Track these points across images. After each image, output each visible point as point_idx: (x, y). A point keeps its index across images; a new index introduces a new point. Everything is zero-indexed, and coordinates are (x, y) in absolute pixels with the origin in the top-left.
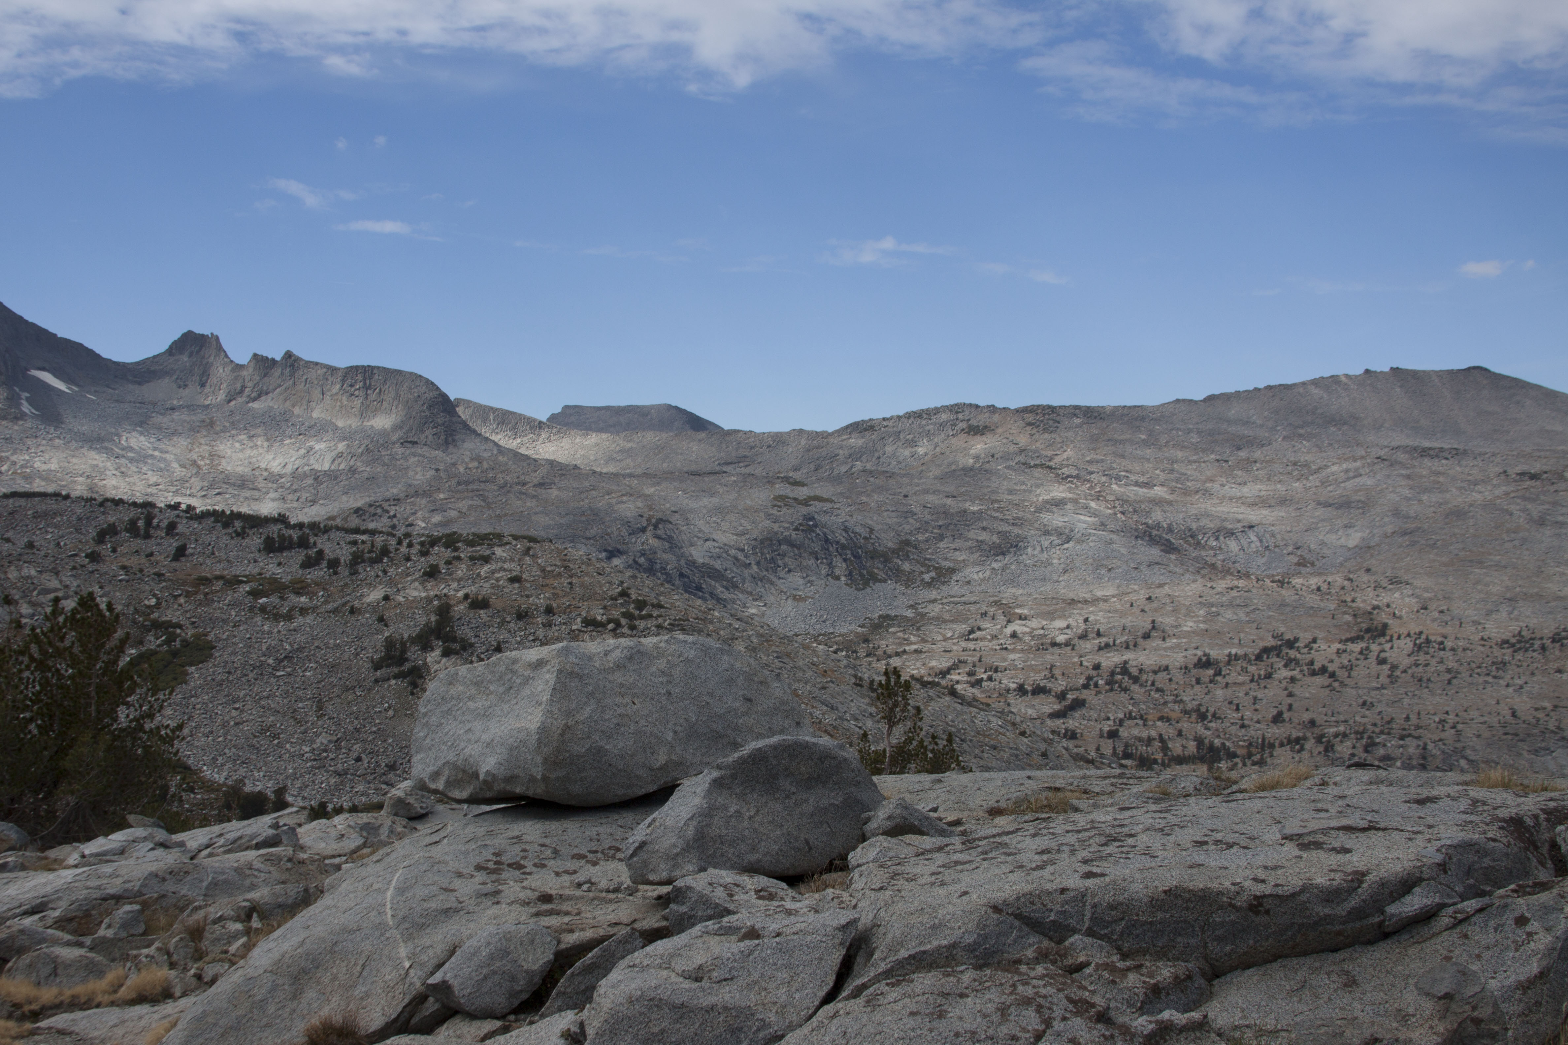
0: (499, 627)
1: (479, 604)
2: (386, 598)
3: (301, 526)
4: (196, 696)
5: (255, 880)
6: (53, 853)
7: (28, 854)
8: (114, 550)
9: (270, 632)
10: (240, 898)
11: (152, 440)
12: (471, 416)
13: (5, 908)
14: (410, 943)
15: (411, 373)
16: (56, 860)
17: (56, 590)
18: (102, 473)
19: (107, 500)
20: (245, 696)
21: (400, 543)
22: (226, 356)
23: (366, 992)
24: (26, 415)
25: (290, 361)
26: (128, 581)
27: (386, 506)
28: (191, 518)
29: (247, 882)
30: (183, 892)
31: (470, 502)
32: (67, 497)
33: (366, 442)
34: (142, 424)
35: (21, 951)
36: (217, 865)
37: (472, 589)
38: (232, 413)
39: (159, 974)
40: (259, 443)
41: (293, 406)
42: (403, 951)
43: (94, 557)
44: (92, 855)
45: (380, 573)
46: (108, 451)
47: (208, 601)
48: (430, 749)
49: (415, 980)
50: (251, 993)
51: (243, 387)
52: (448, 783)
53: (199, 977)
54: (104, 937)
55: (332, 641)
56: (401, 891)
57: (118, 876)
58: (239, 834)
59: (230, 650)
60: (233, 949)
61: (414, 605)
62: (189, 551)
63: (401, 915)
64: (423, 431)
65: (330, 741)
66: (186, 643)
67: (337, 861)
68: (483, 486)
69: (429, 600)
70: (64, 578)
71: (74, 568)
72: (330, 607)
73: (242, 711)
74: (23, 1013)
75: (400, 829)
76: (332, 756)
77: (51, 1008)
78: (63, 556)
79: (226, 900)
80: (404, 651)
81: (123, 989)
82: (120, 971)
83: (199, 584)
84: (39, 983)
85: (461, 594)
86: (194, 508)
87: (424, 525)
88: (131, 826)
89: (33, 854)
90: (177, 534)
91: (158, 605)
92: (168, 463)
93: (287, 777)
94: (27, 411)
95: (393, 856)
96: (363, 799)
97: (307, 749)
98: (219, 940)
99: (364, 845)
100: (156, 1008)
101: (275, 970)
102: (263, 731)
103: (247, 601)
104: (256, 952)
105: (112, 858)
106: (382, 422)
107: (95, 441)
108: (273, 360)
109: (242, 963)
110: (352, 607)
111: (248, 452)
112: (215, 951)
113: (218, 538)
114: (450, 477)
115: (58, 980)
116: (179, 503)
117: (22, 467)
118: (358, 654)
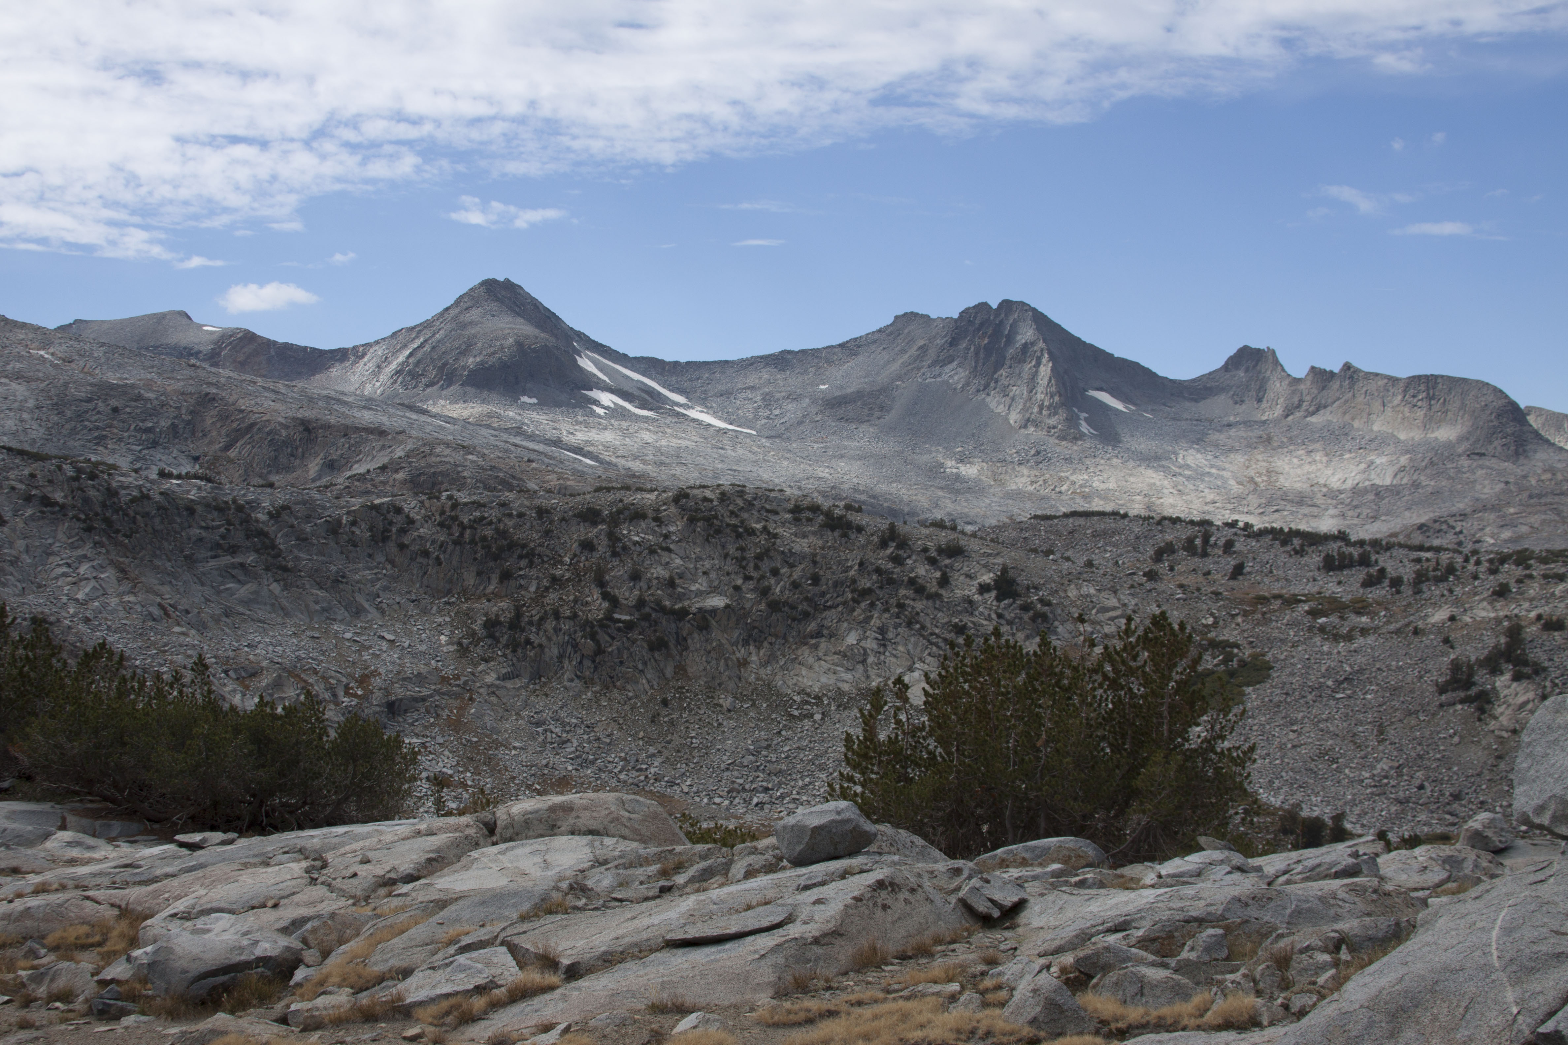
1: (1553, 625)
2: (1452, 618)
3: (1361, 543)
4: (1253, 717)
5: (1339, 910)
6: (1130, 871)
7: (1105, 871)
8: (1172, 569)
9: (1329, 653)
10: (1326, 928)
11: (1209, 457)
12: (1543, 425)
13: (1088, 925)
14: (1517, 988)
15: (1477, 381)
16: (1132, 879)
17: (1114, 609)
18: (1159, 492)
19: (1164, 518)
20: (1303, 718)
21: (1467, 560)
22: (1283, 370)
23: (1469, 1036)
24: (1085, 435)
25: (1349, 373)
26: (1185, 600)
27: (1451, 521)
28: (1249, 536)
29: (1332, 912)
30: (1266, 919)
31: (1543, 517)
32: (1125, 516)
33: (1430, 455)
34: (1199, 441)
35: (1106, 968)
36: (1300, 892)
37: (1545, 610)
38: (1290, 428)
39: (1246, 1001)
40: (1318, 458)
41: (1353, 419)
42: (1510, 995)
43: (1151, 576)
44: (1169, 876)
45: (1445, 592)
46: (1165, 469)
47: (1266, 620)
48: (1534, 781)
49: (1524, 1027)
50: (1346, 1028)
51: (1301, 401)
52: (1555, 818)
53: (1286, 1007)
54: (1189, 960)
55: (1394, 663)
56: (1507, 931)
57: (1200, 899)
58: (1317, 861)
59: (1288, 671)
60: (1321, 980)
61: (1482, 626)
62: (1247, 569)
63: (1508, 957)
64: (1490, 442)
65: (1391, 768)
66: (1243, 664)
67: (1420, 894)
68: (1557, 499)
69: (1498, 621)
70: (1122, 597)
71: (1132, 587)
72: (1392, 627)
73: (1300, 734)
74: (1110, 1030)
75: (1485, 864)
76: (1393, 782)
77: (1137, 1027)
78: (1122, 574)
79: (1311, 929)
80: (1471, 675)
81: (1209, 1013)
82: (1207, 996)
83: (1256, 604)
84: (1125, 1002)
85: (1533, 615)
86: (1252, 526)
87: (1492, 541)
88: (1202, 849)
89: (1110, 872)
90: (1235, 552)
91: (1215, 624)
92: (1225, 481)
93: (1345, 803)
94: (1086, 431)
95: (1494, 893)
96: (1426, 829)
97: (1367, 775)
98: (1306, 970)
99: (1448, 879)
100: (1243, 1035)
101: (1372, 1005)
102: (1321, 755)
103: (1305, 620)
104: (1350, 986)
105: (1190, 880)
106: (1446, 433)
107: (1151, 460)
108: (1331, 372)
109: (1336, 995)
110: (1416, 628)
111: (1307, 468)
112: (1302, 981)
113: (1276, 556)
114: (1521, 490)
115: (1144, 1000)
116: (1237, 521)
117: (1081, 486)
118: (1421, 677)
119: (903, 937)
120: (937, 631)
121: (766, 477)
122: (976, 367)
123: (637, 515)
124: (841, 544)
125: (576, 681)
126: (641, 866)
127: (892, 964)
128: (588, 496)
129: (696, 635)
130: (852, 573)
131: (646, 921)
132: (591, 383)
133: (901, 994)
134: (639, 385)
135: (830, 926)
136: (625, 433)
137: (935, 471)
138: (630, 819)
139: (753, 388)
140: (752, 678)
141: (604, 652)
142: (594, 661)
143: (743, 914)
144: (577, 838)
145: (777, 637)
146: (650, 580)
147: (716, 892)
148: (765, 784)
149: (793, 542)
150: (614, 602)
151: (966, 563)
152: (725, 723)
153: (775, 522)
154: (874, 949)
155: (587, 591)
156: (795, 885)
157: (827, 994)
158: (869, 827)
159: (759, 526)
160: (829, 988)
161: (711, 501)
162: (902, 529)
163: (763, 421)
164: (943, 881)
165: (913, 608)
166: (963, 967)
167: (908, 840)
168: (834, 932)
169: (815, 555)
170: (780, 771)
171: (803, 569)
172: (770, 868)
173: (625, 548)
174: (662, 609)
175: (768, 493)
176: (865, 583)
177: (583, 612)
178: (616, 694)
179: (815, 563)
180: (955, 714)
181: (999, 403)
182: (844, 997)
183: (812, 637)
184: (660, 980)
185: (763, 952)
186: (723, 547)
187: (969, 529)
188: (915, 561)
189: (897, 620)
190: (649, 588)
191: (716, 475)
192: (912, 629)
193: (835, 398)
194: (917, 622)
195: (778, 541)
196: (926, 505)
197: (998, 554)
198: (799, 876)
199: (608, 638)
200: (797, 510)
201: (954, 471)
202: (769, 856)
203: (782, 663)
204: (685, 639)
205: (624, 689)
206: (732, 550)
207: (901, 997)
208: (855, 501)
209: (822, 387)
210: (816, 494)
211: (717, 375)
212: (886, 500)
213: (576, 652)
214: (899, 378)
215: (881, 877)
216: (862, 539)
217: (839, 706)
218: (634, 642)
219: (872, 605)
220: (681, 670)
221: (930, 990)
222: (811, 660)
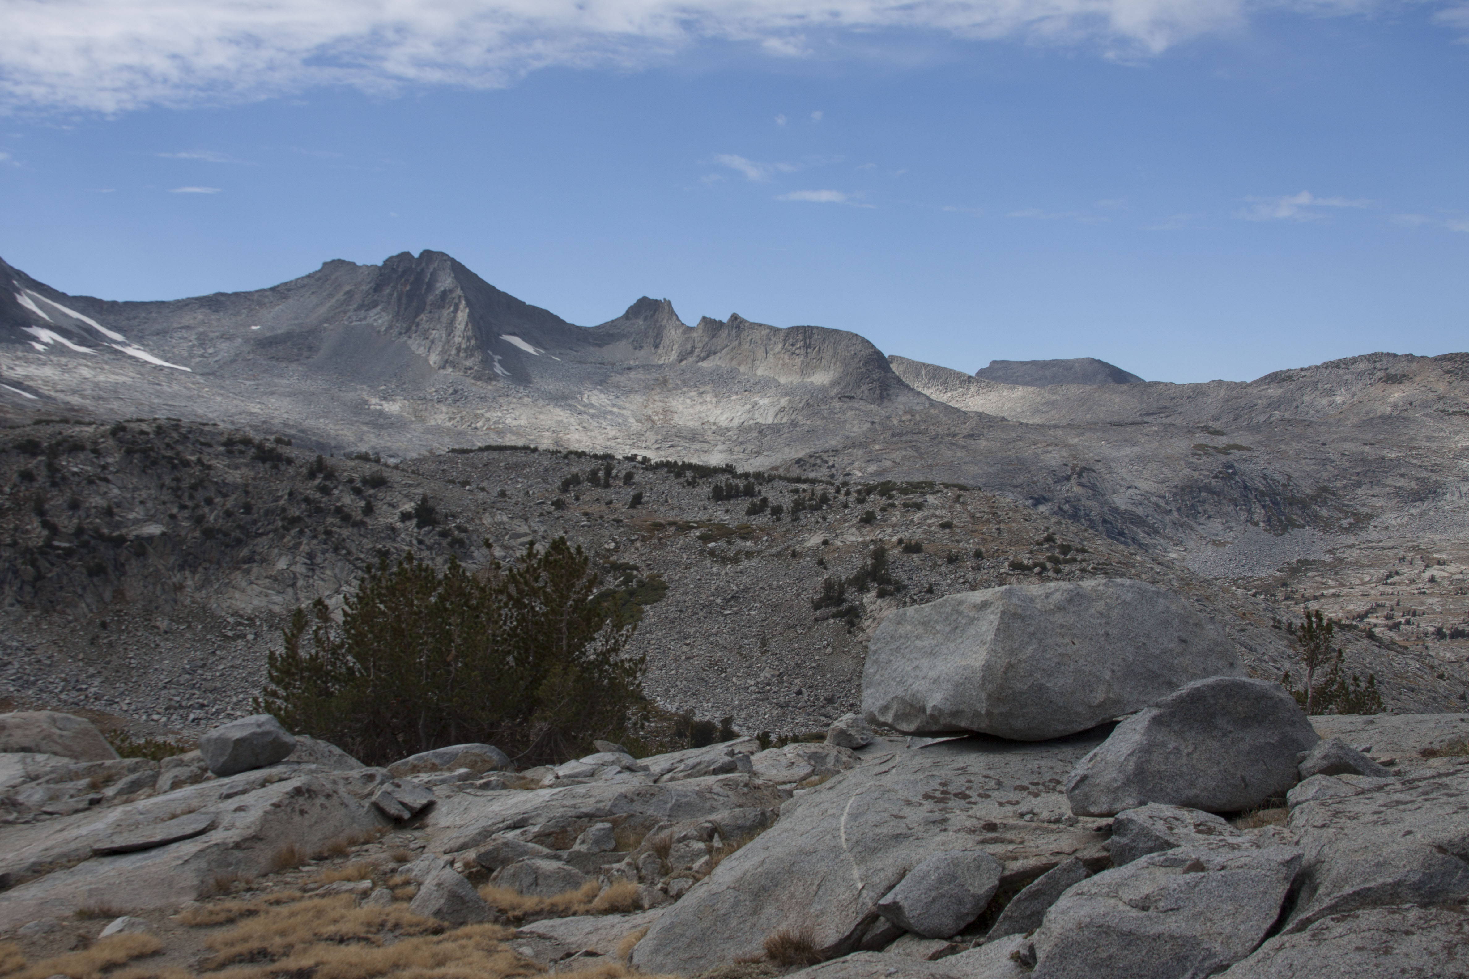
0: (931, 570)
1: (912, 548)
2: (825, 543)
3: (746, 475)
4: (650, 632)
5: (715, 803)
6: (530, 774)
7: (507, 774)
8: (577, 499)
9: (718, 574)
10: (702, 820)
11: (611, 397)
12: (904, 372)
13: (490, 823)
14: (862, 866)
15: (848, 333)
16: (532, 780)
17: (525, 535)
18: (566, 428)
19: (571, 452)
20: (696, 632)
21: (838, 491)
22: (678, 319)
23: (821, 910)
24: (498, 375)
25: (736, 323)
26: (589, 527)
27: (825, 456)
28: (646, 469)
29: (708, 805)
30: (649, 813)
31: (904, 453)
32: (535, 450)
33: (806, 397)
34: (602, 382)
35: (505, 862)
36: (680, 788)
37: (905, 535)
38: (683, 372)
39: (630, 887)
40: (708, 399)
41: (739, 365)
42: (856, 873)
43: (559, 505)
44: (565, 776)
45: (820, 520)
46: (572, 408)
47: (662, 545)
48: (879, 684)
49: (867, 900)
50: (715, 907)
51: (694, 348)
52: (897, 717)
53: (665, 891)
54: (579, 852)
55: (775, 583)
56: (854, 816)
57: (590, 796)
58: (698, 760)
59: (681, 590)
60: (696, 866)
61: (851, 549)
62: (645, 499)
63: (854, 839)
64: (859, 387)
65: (773, 676)
66: (641, 584)
67: (788, 787)
68: (915, 437)
69: (866, 545)
70: (532, 524)
71: (541, 515)
72: (773, 550)
73: (692, 647)
74: (508, 918)
75: (845, 759)
76: (774, 689)
77: (533, 914)
78: (532, 504)
79: (689, 821)
80: (842, 592)
81: (597, 899)
82: (595, 884)
83: (653, 530)
84: (522, 892)
85: (895, 539)
86: (649, 460)
87: (860, 474)
88: (598, 751)
89: (513, 774)
90: (634, 484)
91: (617, 549)
92: (626, 419)
93: (733, 708)
94: (500, 373)
95: (845, 784)
96: (803, 730)
97: (752, 683)
98: (683, 857)
99: (813, 773)
100: (627, 918)
101: (737, 887)
102: (711, 665)
103: (697, 545)
104: (719, 870)
105: (584, 779)
106: (821, 378)
107: (560, 399)
108: (721, 322)
109: (706, 879)
110: (794, 551)
111: (698, 408)
112: (680, 867)
113: (671, 487)
114: (885, 429)
115: (538, 889)
116: (636, 455)
117: (495, 423)
118: (799, 595)
119: (320, 840)
120: (362, 556)
121: (200, 411)
122: (398, 312)
123: (76, 447)
124: (271, 476)
125: (17, 606)
126: (71, 780)
127: (309, 865)
128: (28, 429)
129: (133, 562)
130: (282, 502)
131: (75, 832)
132: (31, 320)
133: (317, 892)
134: (78, 323)
135: (251, 832)
136: (64, 369)
137: (360, 408)
138: (61, 736)
139: (188, 328)
140: (188, 601)
141: (44, 578)
142: (34, 587)
143: (168, 822)
144: (9, 755)
145: (210, 561)
146: (88, 509)
147: (142, 803)
148: (201, 701)
149: (226, 473)
150: (54, 530)
151: (389, 493)
152: (162, 644)
153: (209, 454)
154: (292, 852)
155: (27, 519)
156: (218, 794)
157: (248, 895)
158: (288, 738)
159: (193, 458)
160: (249, 889)
161: (147, 434)
162: (329, 461)
163: (198, 359)
164: (358, 787)
165: (340, 535)
166: (375, 866)
167: (326, 750)
168: (254, 837)
169: (247, 485)
170: (215, 689)
171: (236, 499)
172: (196, 779)
173: (64, 478)
174: (101, 537)
175: (202, 427)
176: (294, 512)
177: (23, 539)
178: (56, 618)
179: (247, 493)
180: (372, 632)
181: (420, 345)
182: (264, 897)
183: (245, 562)
184: (88, 887)
185: (186, 858)
186: (160, 477)
187: (392, 461)
188: (341, 491)
189: (325, 546)
190: (88, 516)
191: (153, 409)
192: (338, 554)
193: (267, 338)
194: (344, 548)
195: (212, 472)
196: (352, 439)
197: (418, 485)
198: (221, 786)
199: (48, 565)
200: (229, 443)
201: (378, 407)
202: (194, 768)
203: (216, 587)
204: (123, 565)
205: (63, 612)
206: (167, 480)
207: (317, 895)
208: (285, 435)
209: (254, 328)
210: (248, 429)
211: (154, 315)
212: (314, 434)
213: (16, 578)
214: (327, 320)
215: (298, 784)
216: (291, 471)
217: (270, 627)
218: (73, 568)
219: (301, 532)
220: (119, 594)
221: (344, 888)
222: (244, 584)
